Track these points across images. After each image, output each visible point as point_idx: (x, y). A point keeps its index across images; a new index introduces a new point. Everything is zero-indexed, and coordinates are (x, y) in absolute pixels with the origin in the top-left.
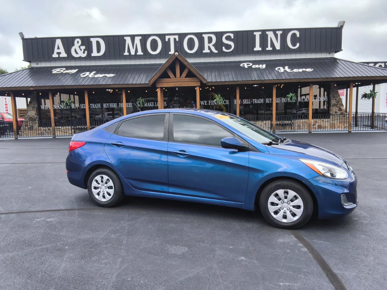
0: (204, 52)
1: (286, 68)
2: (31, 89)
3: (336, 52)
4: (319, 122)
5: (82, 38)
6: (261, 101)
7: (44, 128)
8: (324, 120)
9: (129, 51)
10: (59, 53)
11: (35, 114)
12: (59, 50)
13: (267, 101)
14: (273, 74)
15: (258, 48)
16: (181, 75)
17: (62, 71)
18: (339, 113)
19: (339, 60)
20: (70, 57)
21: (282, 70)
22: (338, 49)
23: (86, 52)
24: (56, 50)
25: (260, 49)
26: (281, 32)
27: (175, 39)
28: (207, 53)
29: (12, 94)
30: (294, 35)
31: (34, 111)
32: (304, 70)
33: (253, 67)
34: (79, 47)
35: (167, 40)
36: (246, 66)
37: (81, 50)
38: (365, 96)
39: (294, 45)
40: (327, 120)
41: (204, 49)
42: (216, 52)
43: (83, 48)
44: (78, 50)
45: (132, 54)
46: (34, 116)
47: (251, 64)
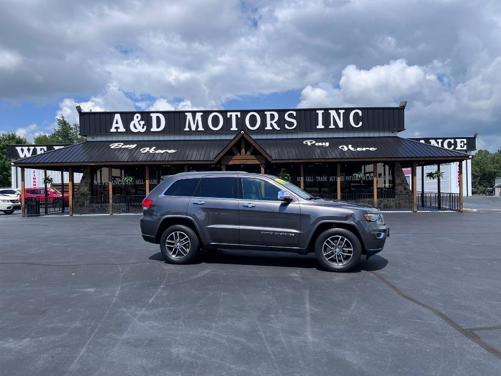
0: (266, 128)
1: (350, 146)
2: (92, 164)
3: (398, 131)
4: (385, 201)
5: (142, 113)
6: (325, 179)
7: (97, 205)
8: (389, 199)
9: (190, 127)
10: (117, 128)
11: (88, 190)
12: (118, 124)
13: (331, 179)
14: (336, 152)
15: (320, 126)
16: (246, 153)
17: (121, 146)
18: (404, 192)
19: (402, 139)
20: (128, 131)
21: (346, 149)
22: (401, 128)
23: (145, 127)
24: (114, 125)
25: (323, 127)
26: (344, 111)
27: (237, 116)
28: (269, 130)
29: (70, 169)
30: (356, 114)
31: (87, 186)
32: (368, 149)
33: (317, 144)
34: (139, 122)
35: (228, 117)
36: (309, 144)
37: (140, 125)
38: (430, 175)
39: (357, 124)
40: (392, 199)
41: (266, 127)
42: (279, 129)
43: (142, 123)
44: (137, 125)
45: (193, 130)
46: (86, 192)
47: (314, 142)
